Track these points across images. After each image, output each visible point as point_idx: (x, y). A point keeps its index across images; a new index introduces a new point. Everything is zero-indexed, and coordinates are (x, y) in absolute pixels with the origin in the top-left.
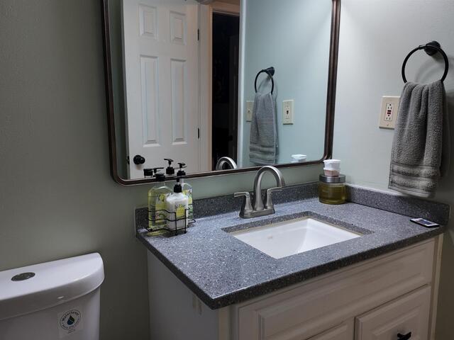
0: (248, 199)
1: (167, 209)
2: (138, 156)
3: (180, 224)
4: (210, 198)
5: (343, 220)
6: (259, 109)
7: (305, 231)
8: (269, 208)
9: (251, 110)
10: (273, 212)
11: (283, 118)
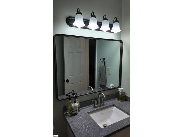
0: (96, 102)
1: (71, 107)
2: (68, 80)
3: (75, 112)
4: (85, 101)
5: (123, 109)
6: (101, 69)
7: (113, 110)
8: (102, 104)
9: (99, 68)
10: (103, 105)
11: (107, 72)
